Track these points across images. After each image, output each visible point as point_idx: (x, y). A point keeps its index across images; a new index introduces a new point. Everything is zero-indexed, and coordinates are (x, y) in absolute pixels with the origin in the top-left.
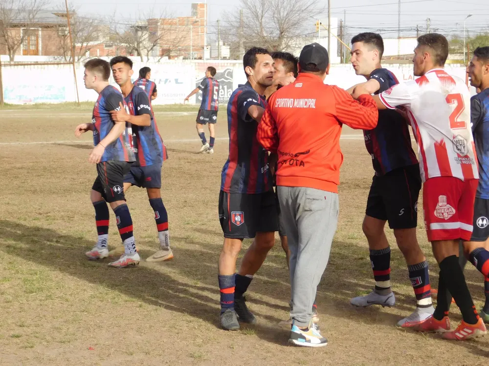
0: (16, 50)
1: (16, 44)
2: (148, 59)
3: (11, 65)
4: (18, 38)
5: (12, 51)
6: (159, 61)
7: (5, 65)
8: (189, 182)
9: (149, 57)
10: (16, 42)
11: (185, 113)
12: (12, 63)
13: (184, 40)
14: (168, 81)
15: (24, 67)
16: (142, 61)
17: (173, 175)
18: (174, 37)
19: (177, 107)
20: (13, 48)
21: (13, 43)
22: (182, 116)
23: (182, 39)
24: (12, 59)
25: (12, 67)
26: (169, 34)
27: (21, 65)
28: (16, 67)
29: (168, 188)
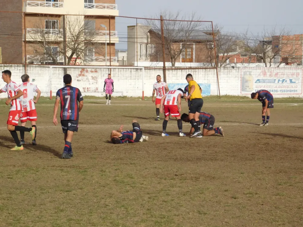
0: (176, 58)
1: (177, 55)
2: (271, 65)
3: (172, 69)
4: (178, 50)
5: (173, 60)
6: (278, 66)
7: (168, 69)
8: (287, 154)
9: (271, 64)
10: (176, 53)
11: (296, 104)
12: (173, 68)
13: (297, 52)
14: (285, 81)
15: (182, 71)
16: (266, 66)
17: (277, 149)
18: (289, 49)
19: (290, 100)
20: (174, 57)
21: (175, 53)
22: (293, 106)
23: (296, 50)
24: (173, 65)
25: (173, 71)
26: (286, 47)
27: (180, 69)
28: (176, 70)
29: (271, 159)
